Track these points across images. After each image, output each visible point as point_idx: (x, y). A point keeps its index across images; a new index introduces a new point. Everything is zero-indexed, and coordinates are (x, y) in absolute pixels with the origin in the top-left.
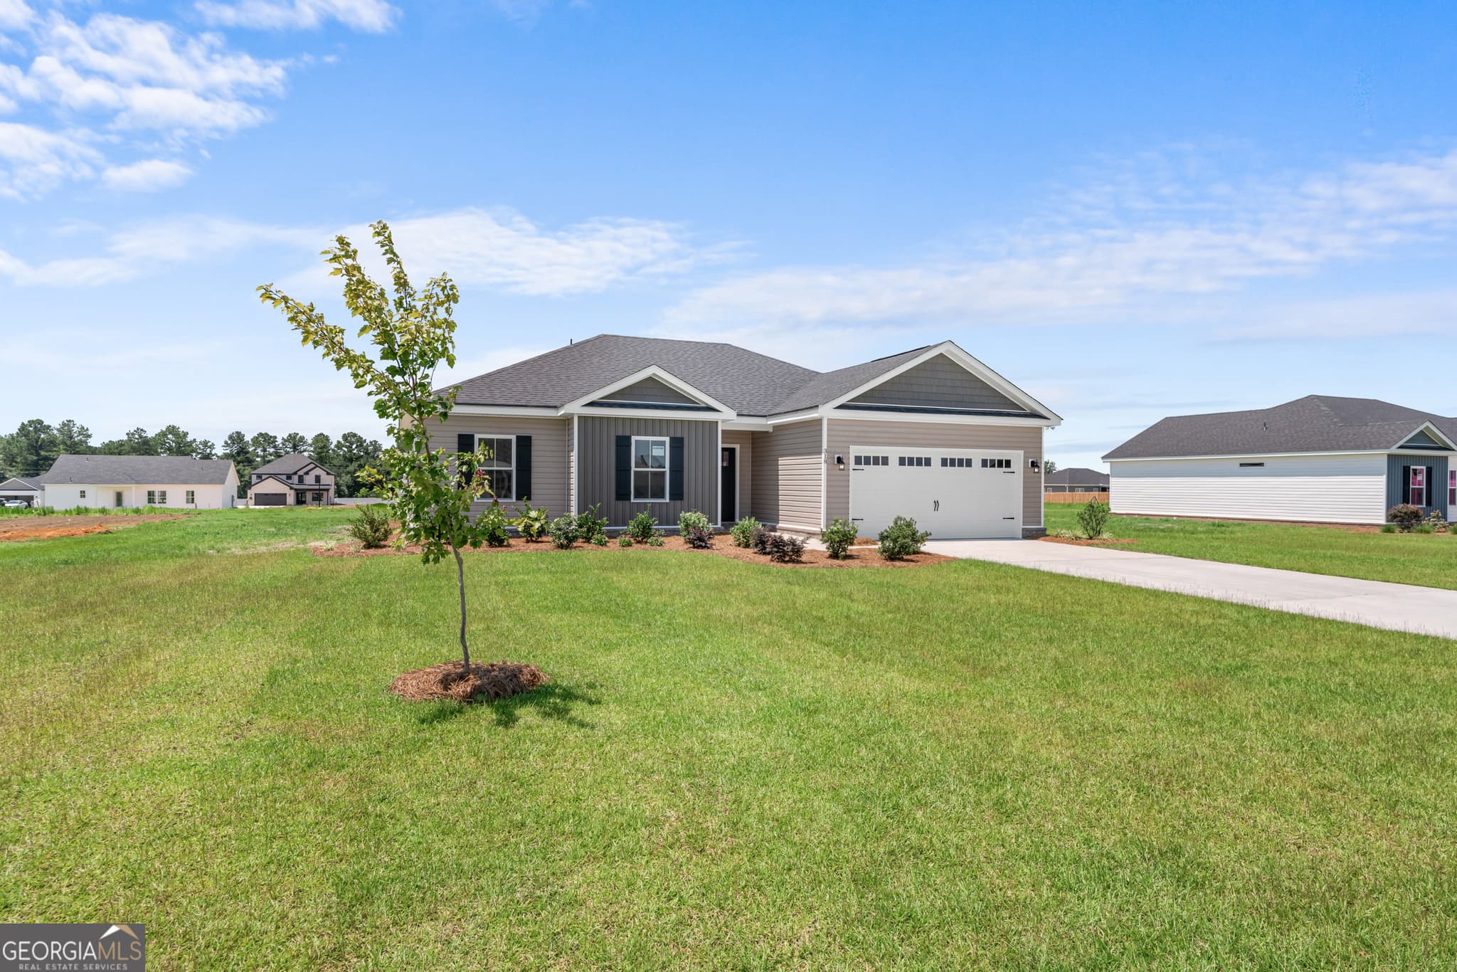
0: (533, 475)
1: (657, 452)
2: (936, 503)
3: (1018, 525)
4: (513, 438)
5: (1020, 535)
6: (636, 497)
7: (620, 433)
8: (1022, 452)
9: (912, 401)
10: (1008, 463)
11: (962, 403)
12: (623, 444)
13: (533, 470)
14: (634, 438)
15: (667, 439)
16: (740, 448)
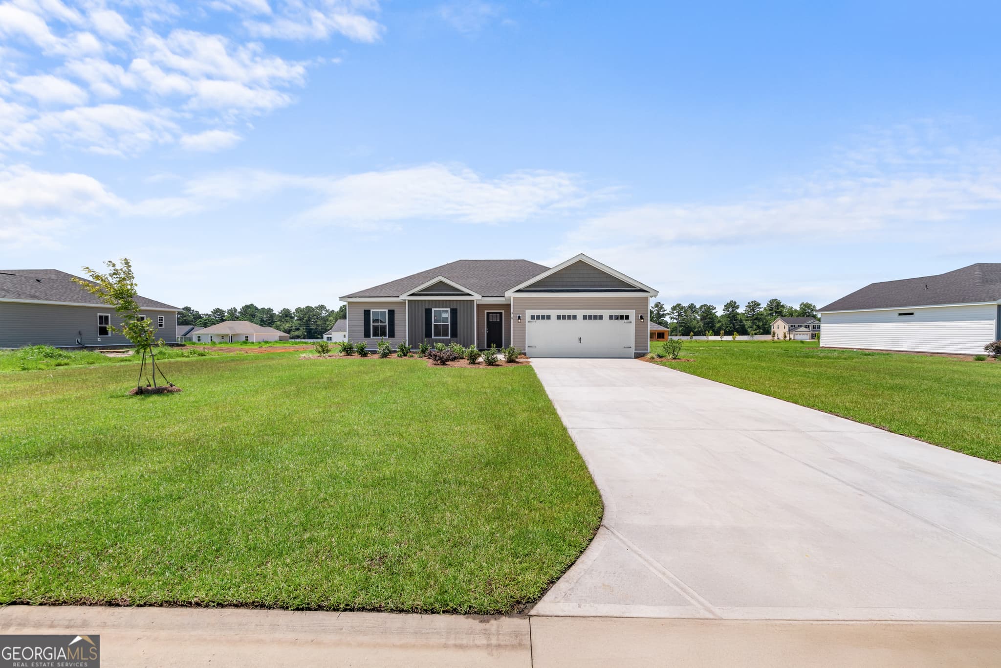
0: (395, 327)
1: (444, 315)
2: (580, 339)
3: (633, 351)
4: (387, 311)
5: (633, 357)
6: (435, 336)
7: (427, 307)
8: (635, 311)
9: (563, 286)
10: (627, 317)
11: (595, 286)
12: (428, 312)
13: (395, 324)
14: (433, 310)
15: (449, 309)
16: (505, 312)
